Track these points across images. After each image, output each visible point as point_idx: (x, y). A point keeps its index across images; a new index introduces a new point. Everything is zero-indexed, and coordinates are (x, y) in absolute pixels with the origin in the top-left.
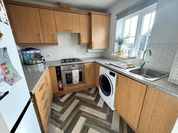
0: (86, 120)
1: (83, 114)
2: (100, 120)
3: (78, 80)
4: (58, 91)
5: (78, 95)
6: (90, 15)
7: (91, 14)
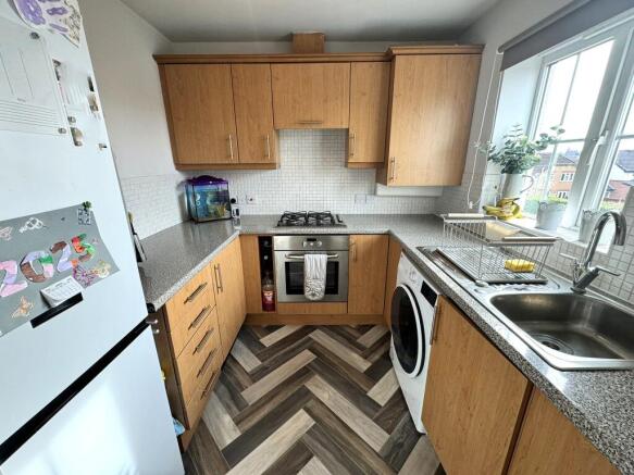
0: (314, 427)
1: (309, 404)
2: (356, 447)
3: (323, 287)
4: (261, 312)
5: (318, 336)
6: (389, 59)
7: (394, 56)
